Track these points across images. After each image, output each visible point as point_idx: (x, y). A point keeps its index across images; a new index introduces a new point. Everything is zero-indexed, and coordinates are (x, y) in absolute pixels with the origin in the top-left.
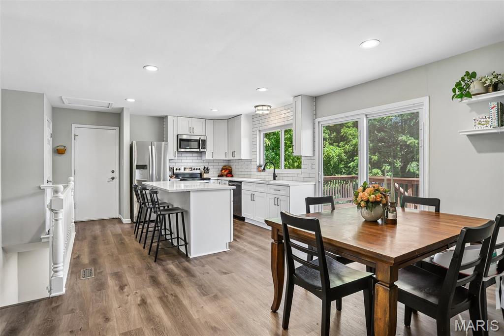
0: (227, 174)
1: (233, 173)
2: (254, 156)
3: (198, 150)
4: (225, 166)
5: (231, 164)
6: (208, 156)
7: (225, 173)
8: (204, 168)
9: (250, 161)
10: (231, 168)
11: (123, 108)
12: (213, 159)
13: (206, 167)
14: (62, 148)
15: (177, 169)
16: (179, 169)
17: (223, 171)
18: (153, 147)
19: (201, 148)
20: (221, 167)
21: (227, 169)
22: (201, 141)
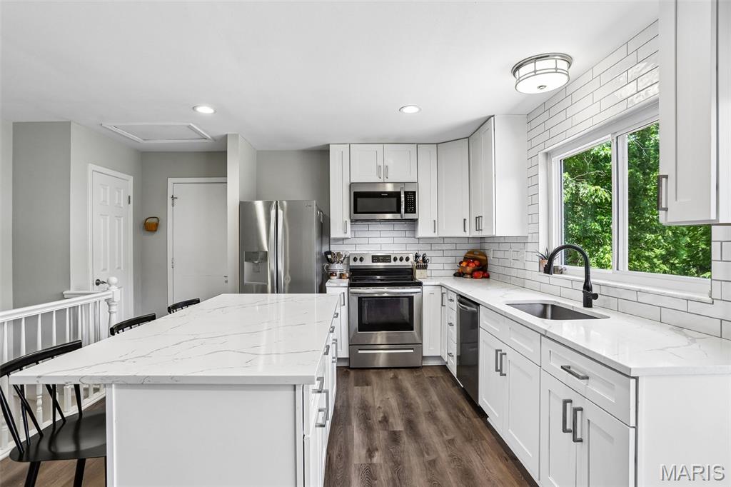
0: (474, 271)
1: (490, 268)
2: (532, 228)
3: (398, 216)
4: (471, 252)
5: (486, 246)
6: (424, 230)
7: (469, 269)
8: (417, 256)
9: (522, 241)
10: (486, 257)
11: (227, 135)
12: (435, 235)
13: (421, 253)
14: (155, 220)
15: (355, 260)
16: (361, 259)
17: (464, 264)
18: (280, 212)
19: (403, 211)
20: (463, 253)
21: (475, 259)
22: (403, 196)
